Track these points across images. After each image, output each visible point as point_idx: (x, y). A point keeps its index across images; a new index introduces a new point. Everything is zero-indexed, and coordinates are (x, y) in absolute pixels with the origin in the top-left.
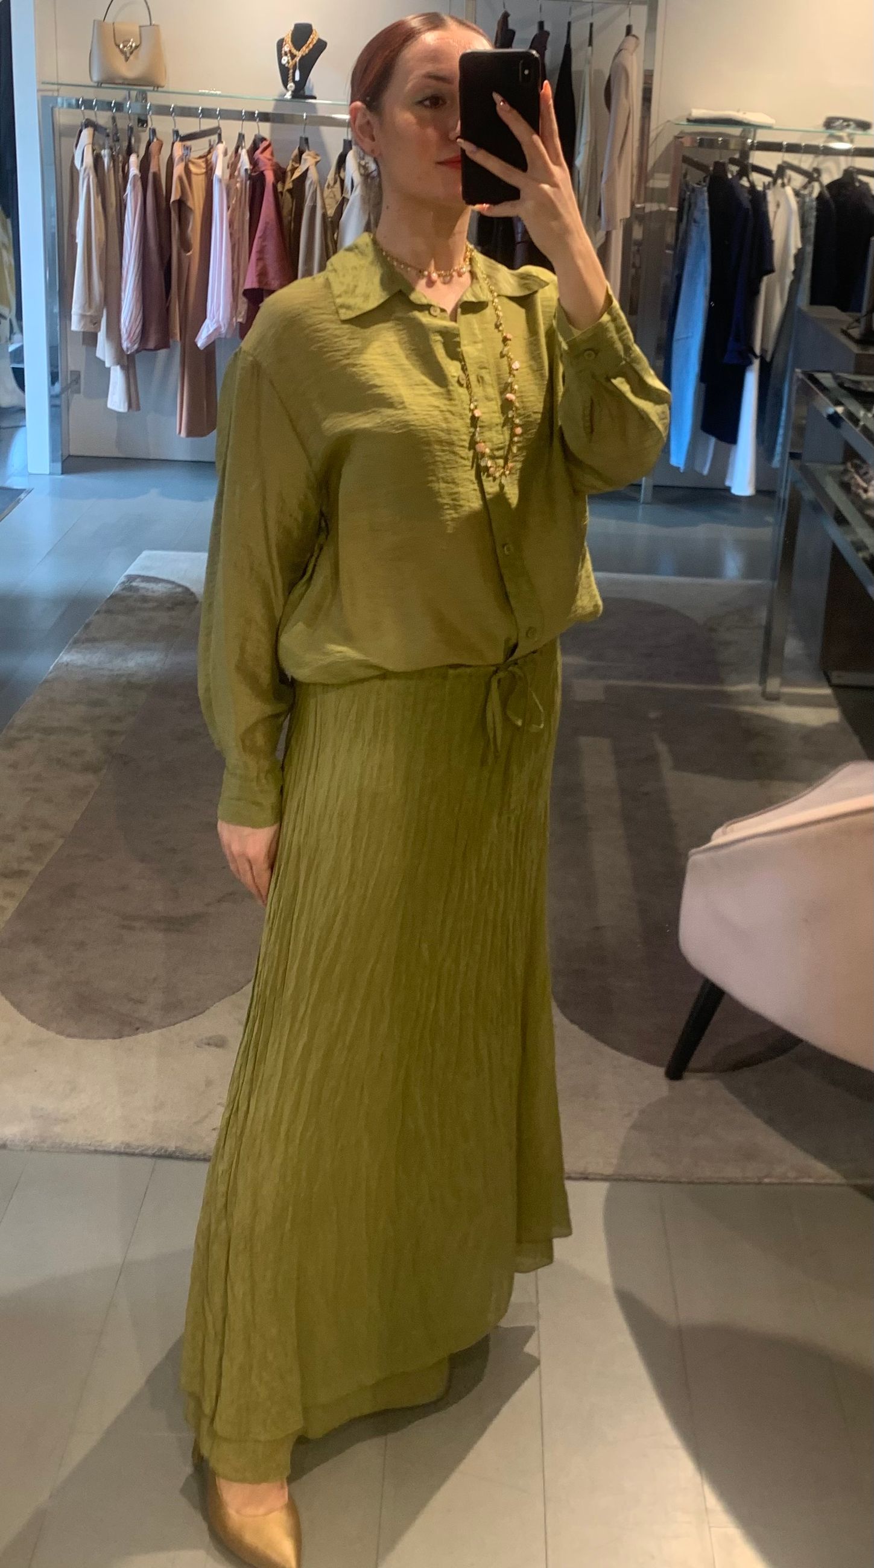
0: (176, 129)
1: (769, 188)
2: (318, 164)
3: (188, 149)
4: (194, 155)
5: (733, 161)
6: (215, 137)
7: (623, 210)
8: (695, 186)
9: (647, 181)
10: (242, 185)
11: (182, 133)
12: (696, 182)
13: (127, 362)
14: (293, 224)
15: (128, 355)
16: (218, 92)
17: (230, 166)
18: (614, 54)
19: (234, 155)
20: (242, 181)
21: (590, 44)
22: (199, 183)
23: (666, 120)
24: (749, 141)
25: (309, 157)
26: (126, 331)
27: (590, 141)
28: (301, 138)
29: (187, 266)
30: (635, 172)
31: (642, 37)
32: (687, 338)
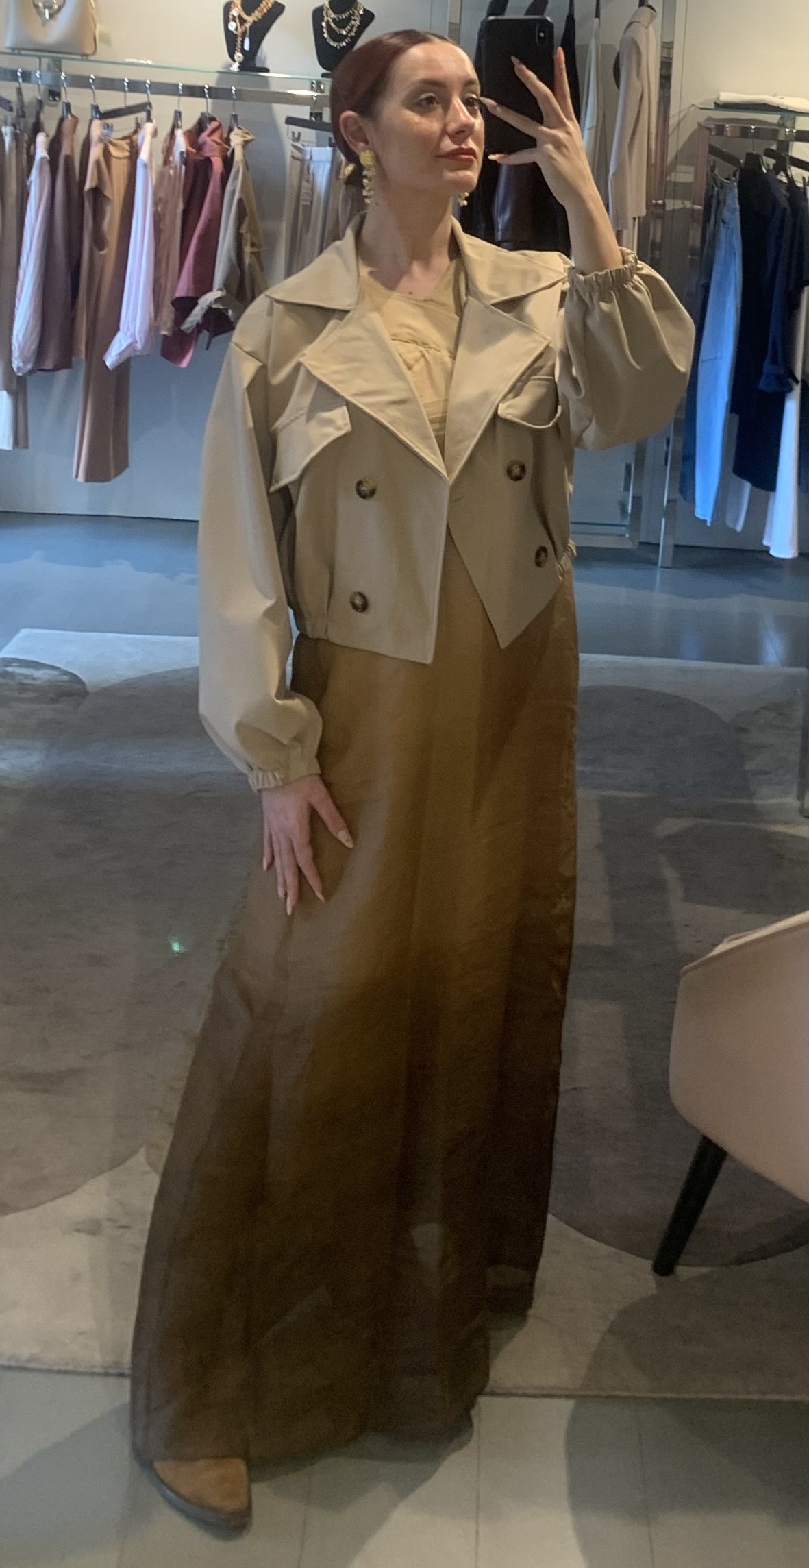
0: (95, 104)
3: (107, 127)
4: (116, 135)
5: (769, 153)
6: (143, 115)
7: (636, 205)
8: (724, 180)
9: (665, 174)
11: (102, 109)
12: (727, 176)
13: (17, 387)
15: (19, 376)
16: (150, 62)
17: (161, 148)
18: (624, 28)
19: (167, 136)
20: (178, 167)
21: (598, 15)
22: (119, 168)
23: (687, 106)
24: (788, 130)
26: (19, 346)
29: (100, 267)
31: (659, 9)
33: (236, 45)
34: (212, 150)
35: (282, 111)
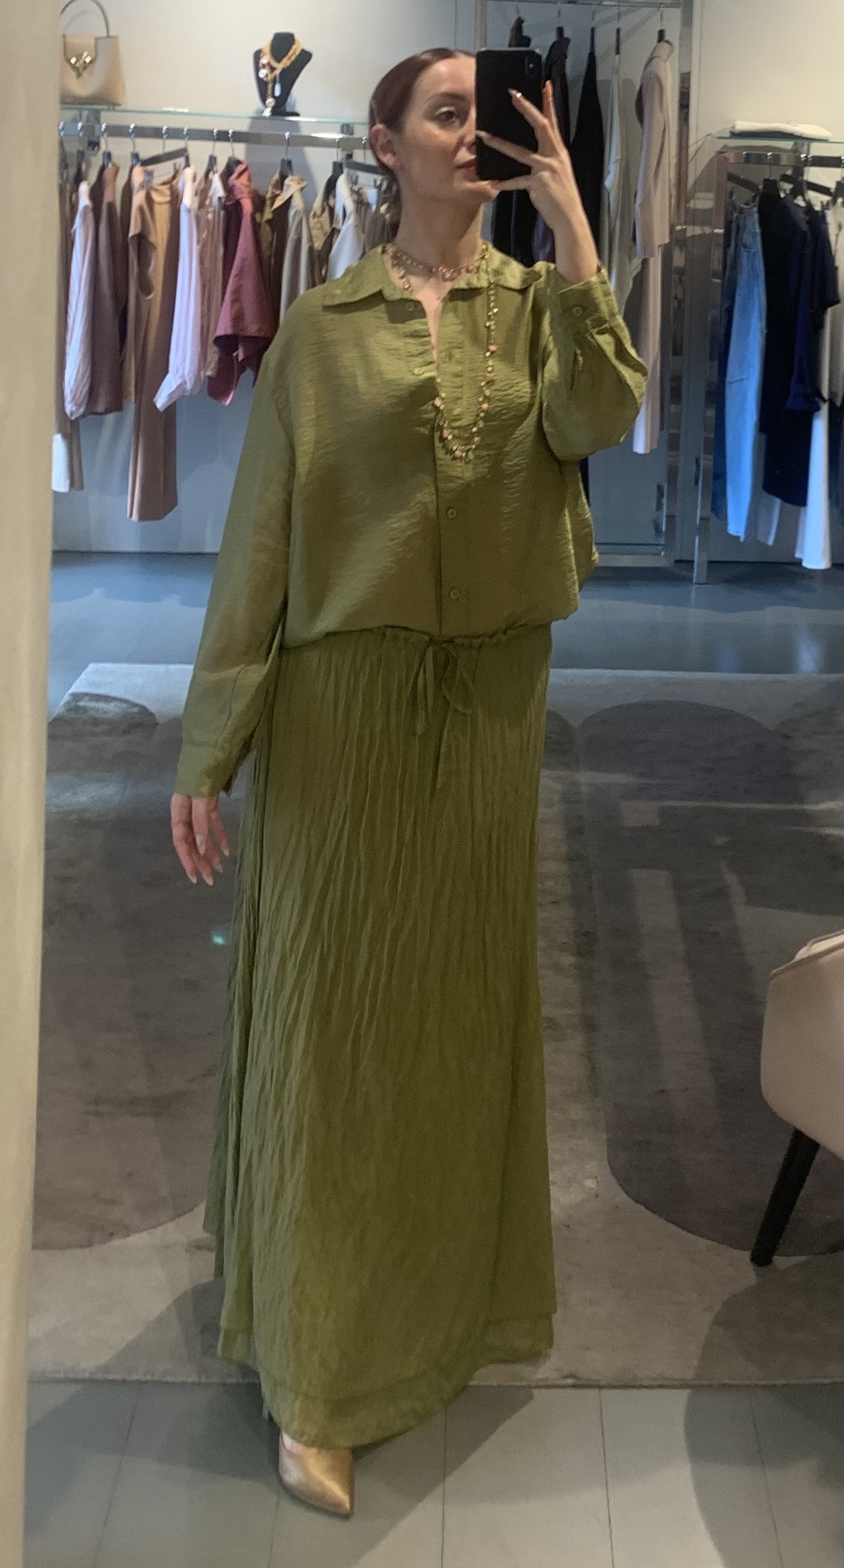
0: (135, 152)
1: (828, 209)
2: (304, 190)
3: (149, 174)
4: (157, 181)
5: (785, 178)
6: (181, 161)
7: (661, 236)
8: (742, 206)
9: (687, 202)
10: (214, 217)
11: (142, 157)
12: (745, 201)
13: (71, 430)
14: (273, 260)
15: (72, 421)
16: (186, 111)
17: (199, 194)
18: (644, 63)
19: (203, 179)
20: (214, 211)
21: (618, 52)
22: (162, 213)
23: (704, 135)
24: (803, 156)
25: (291, 183)
26: (71, 391)
27: (621, 160)
28: (283, 161)
29: (146, 315)
30: (674, 192)
31: (676, 43)
32: (742, 380)
33: (267, 92)
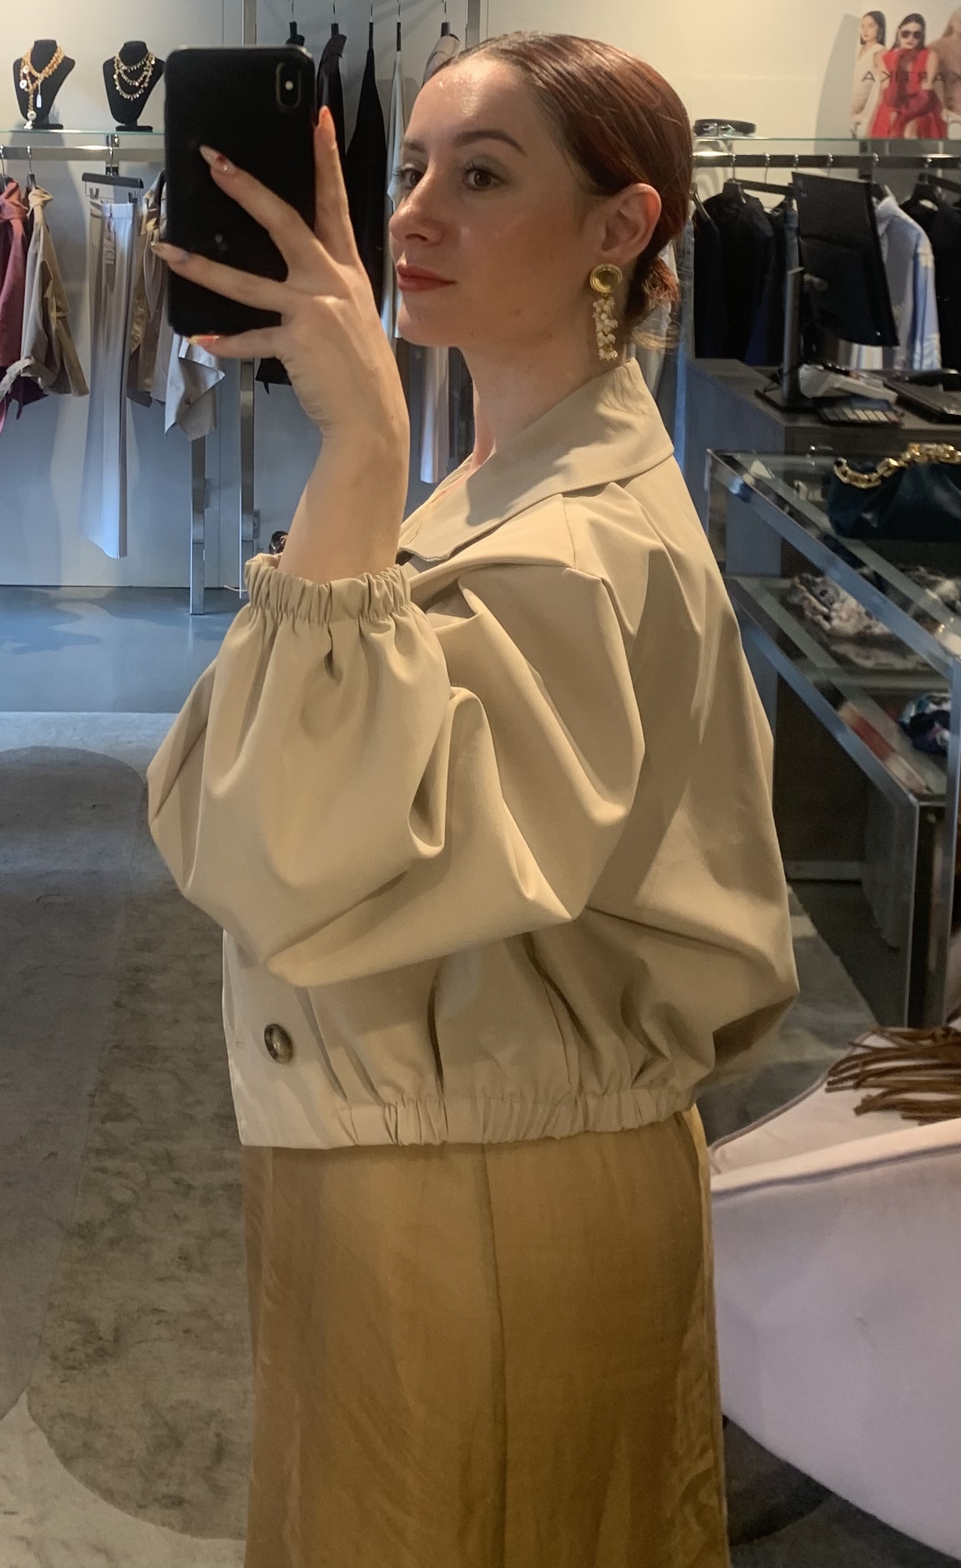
18: (427, 60)
21: (399, 48)
33: (28, 104)
34: (13, 212)
35: (78, 169)
